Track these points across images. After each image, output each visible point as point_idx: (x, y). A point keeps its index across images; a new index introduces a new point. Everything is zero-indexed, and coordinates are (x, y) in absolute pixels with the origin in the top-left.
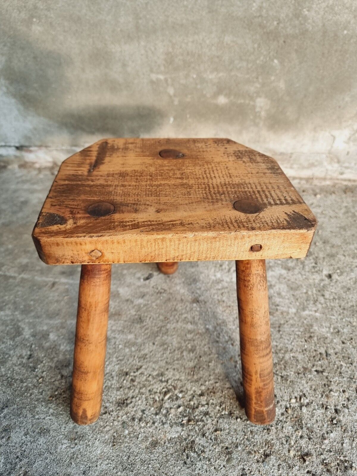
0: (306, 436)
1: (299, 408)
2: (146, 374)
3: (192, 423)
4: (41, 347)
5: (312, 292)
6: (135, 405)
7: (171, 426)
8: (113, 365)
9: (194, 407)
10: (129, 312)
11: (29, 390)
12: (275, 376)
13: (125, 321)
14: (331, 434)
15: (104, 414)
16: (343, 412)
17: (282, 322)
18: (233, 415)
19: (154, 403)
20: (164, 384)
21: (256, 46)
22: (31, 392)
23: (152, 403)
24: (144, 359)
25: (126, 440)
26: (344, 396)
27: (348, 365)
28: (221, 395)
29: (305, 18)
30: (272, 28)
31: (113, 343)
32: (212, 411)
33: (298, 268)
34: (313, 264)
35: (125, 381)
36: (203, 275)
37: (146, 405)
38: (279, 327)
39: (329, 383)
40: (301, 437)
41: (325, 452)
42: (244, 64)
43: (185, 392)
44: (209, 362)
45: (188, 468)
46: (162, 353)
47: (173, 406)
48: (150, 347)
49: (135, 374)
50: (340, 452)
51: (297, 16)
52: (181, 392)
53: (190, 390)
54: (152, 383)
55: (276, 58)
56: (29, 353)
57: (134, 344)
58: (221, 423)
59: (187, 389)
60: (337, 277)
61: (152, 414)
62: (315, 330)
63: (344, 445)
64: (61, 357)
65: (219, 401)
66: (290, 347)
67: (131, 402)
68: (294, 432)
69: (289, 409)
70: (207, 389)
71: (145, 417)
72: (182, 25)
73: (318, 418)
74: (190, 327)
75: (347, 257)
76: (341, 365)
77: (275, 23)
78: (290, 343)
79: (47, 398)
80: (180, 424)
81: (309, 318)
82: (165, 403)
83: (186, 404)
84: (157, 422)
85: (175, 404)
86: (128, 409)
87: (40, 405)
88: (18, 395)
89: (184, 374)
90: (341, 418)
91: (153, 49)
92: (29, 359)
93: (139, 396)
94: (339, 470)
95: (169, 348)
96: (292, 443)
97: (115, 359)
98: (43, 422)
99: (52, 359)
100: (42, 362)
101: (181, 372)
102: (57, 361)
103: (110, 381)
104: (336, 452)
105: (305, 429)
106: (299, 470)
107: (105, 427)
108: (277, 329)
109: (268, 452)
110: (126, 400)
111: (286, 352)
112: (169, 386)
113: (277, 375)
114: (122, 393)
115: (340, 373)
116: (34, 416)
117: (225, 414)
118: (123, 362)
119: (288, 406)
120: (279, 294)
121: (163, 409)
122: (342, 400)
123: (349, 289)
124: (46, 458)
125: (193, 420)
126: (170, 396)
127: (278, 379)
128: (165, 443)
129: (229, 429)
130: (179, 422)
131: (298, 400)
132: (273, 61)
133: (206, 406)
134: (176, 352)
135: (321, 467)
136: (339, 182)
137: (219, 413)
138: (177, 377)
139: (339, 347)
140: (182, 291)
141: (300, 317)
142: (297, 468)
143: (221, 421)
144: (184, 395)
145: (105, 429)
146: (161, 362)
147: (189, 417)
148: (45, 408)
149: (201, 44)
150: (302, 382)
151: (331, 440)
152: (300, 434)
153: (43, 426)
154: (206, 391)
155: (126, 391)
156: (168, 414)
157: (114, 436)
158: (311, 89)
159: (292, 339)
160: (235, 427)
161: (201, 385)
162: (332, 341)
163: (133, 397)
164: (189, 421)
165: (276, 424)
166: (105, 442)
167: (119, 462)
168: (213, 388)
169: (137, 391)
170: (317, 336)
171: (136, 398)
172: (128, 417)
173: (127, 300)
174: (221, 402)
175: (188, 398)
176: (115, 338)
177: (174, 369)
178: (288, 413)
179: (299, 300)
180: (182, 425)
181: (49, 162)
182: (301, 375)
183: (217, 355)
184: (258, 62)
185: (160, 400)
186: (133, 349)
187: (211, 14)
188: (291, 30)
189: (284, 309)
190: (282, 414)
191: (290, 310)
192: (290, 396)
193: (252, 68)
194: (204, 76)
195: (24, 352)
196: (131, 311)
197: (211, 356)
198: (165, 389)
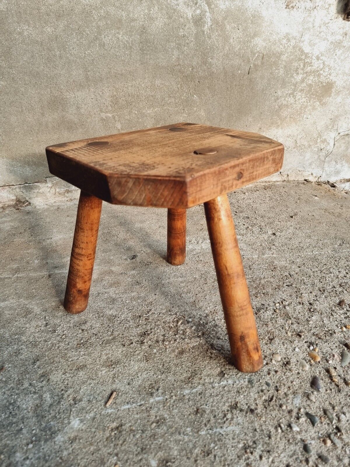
0: (295, 323)
1: (283, 308)
2: (156, 313)
5: (265, 244)
7: (191, 339)
8: (126, 314)
9: (204, 324)
10: (126, 280)
13: (125, 286)
14: (313, 318)
16: (316, 303)
17: (251, 264)
19: (170, 329)
20: (174, 316)
21: (179, 86)
22: (57, 346)
23: (168, 329)
24: (151, 305)
25: (157, 355)
26: (312, 295)
27: (308, 278)
29: (210, 64)
30: (189, 72)
31: (120, 301)
32: (219, 323)
33: (249, 233)
34: (259, 230)
35: (140, 321)
37: (165, 331)
38: (250, 267)
39: (299, 290)
40: (292, 324)
41: (313, 329)
42: (173, 100)
43: (193, 317)
44: (205, 297)
45: (215, 360)
46: (164, 298)
47: (187, 327)
48: (153, 297)
49: (147, 315)
50: (324, 326)
51: (205, 63)
52: (190, 318)
53: (197, 316)
54: (163, 317)
55: (195, 94)
56: (45, 323)
57: (139, 298)
59: (194, 315)
60: (279, 234)
61: (172, 335)
62: (277, 264)
63: (325, 322)
65: (222, 317)
66: (262, 277)
67: (151, 332)
68: (285, 322)
70: (210, 312)
71: (167, 339)
72: (122, 75)
73: (300, 311)
74: (180, 279)
75: (282, 222)
76: (303, 279)
77: (190, 69)
78: (261, 274)
79: (75, 346)
81: (270, 258)
82: (179, 327)
83: (197, 324)
84: (177, 339)
86: (151, 336)
87: (70, 352)
88: (46, 350)
89: (188, 307)
90: (316, 307)
91: (101, 93)
92: (46, 326)
93: (157, 327)
94: (327, 336)
95: (169, 294)
96: (287, 328)
97: (126, 310)
98: (77, 361)
100: (60, 325)
101: (185, 306)
103: (127, 324)
104: (320, 327)
105: (292, 319)
106: (299, 342)
107: (135, 352)
109: (271, 337)
111: (260, 279)
112: (178, 316)
113: (260, 293)
114: (141, 329)
115: (304, 283)
116: (67, 360)
118: (134, 310)
119: (275, 308)
121: (179, 331)
122: (312, 298)
123: (291, 239)
124: (90, 384)
125: (206, 332)
126: (182, 322)
127: (261, 295)
128: (190, 350)
130: (196, 336)
131: (281, 304)
132: (193, 96)
133: (213, 321)
135: (314, 337)
136: (259, 184)
137: (225, 324)
138: (183, 309)
139: (298, 270)
141: (263, 259)
142: (297, 341)
144: (193, 319)
145: (136, 353)
146: (166, 304)
147: (203, 331)
148: (76, 352)
149: (138, 87)
150: (280, 293)
151: (314, 321)
152: (290, 322)
153: (79, 364)
155: (144, 326)
156: (185, 333)
157: (145, 356)
158: (224, 114)
159: (262, 272)
161: (204, 310)
162: (291, 268)
163: (151, 329)
165: (271, 321)
166: (140, 361)
167: (156, 370)
168: (215, 310)
169: (153, 325)
170: (280, 267)
171: (154, 329)
172: (153, 341)
173: (122, 274)
175: (197, 320)
176: (120, 297)
177: (179, 306)
178: (277, 312)
179: (257, 250)
180: (199, 337)
182: (277, 290)
183: (209, 291)
184: (182, 98)
185: (174, 327)
186: (139, 301)
187: (143, 66)
188: (202, 73)
189: (249, 257)
190: (273, 314)
191: (254, 256)
192: (274, 302)
193: (179, 102)
194: (144, 111)
195: (40, 323)
196: (128, 279)
197: (205, 292)
198: (176, 319)
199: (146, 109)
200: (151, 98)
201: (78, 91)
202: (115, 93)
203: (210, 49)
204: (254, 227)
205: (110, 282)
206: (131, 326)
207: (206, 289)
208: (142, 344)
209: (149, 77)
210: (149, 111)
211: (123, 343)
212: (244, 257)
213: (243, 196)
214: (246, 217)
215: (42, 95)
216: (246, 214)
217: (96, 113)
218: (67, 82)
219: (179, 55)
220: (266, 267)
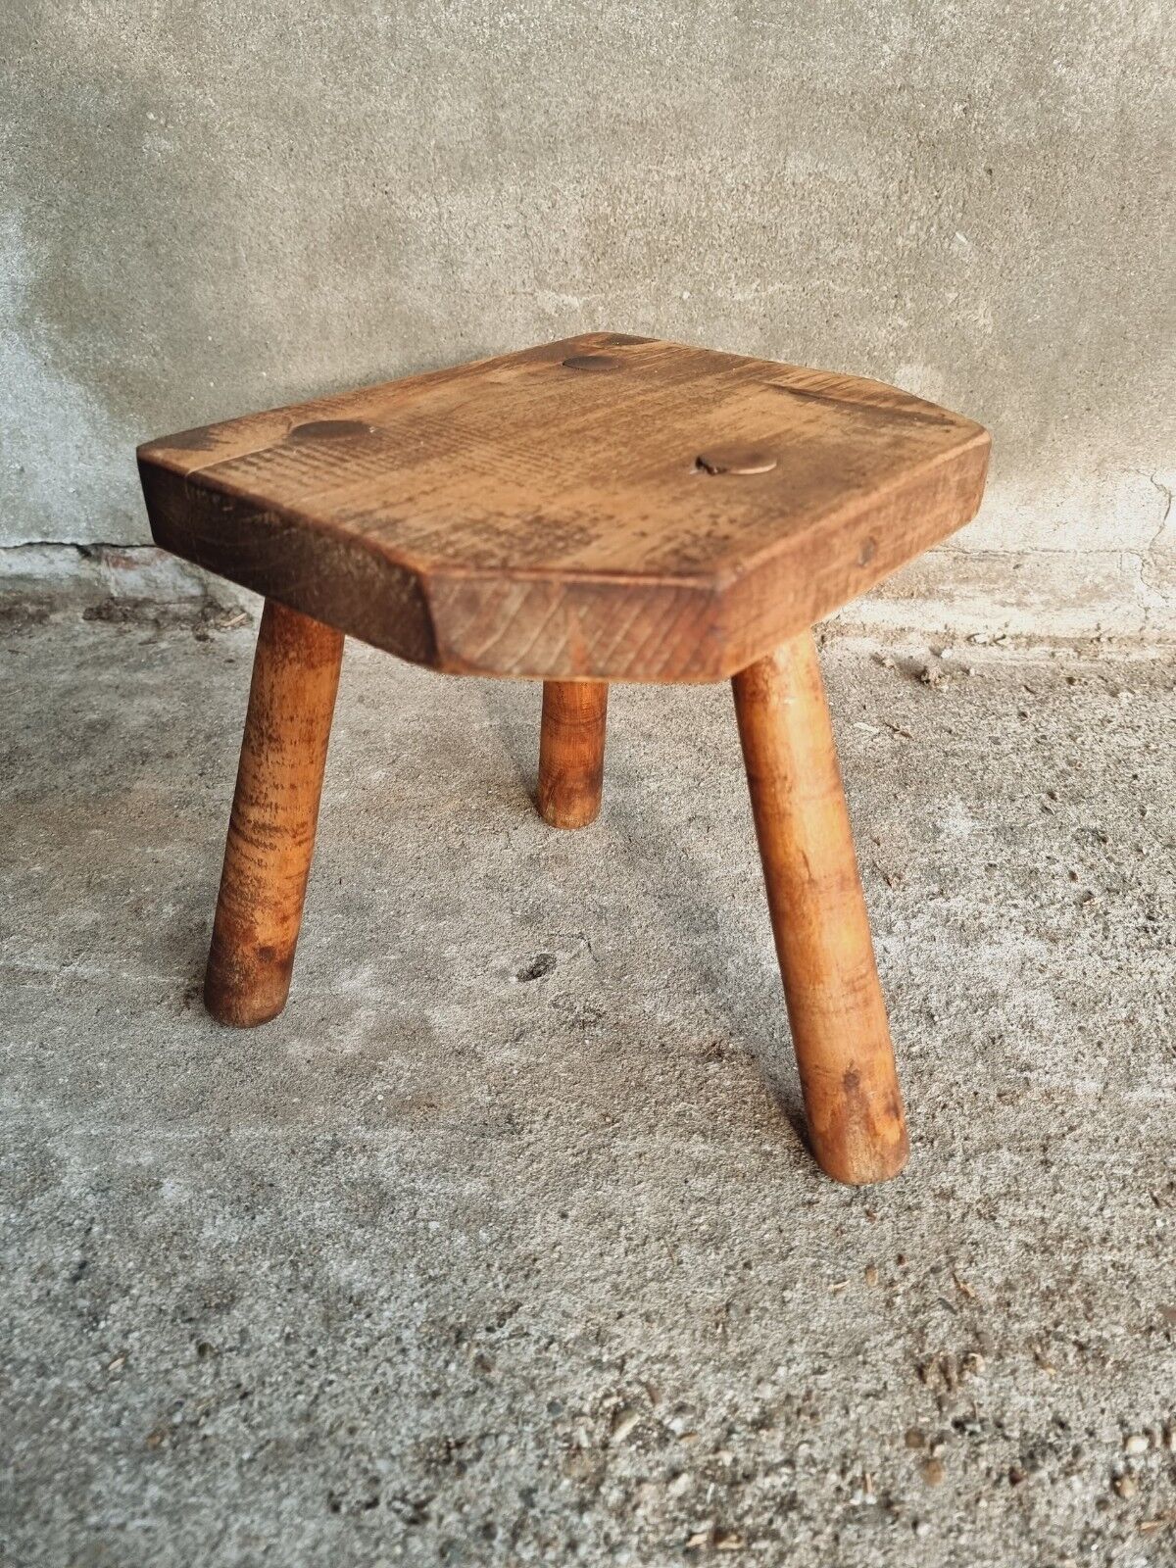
1: (1165, 1475)
2: (534, 1332)
3: (731, 1543)
4: (127, 1231)
5: (1153, 1017)
6: (494, 1468)
7: (646, 1560)
8: (405, 1299)
9: (734, 1475)
10: (466, 1096)
11: (70, 1407)
12: (1055, 1344)
13: (454, 1128)
17: (1053, 1130)
18: (897, 1508)
19: (570, 1458)
20: (610, 1376)
21: (893, 187)
22: (75, 1411)
23: (561, 1457)
24: (527, 1276)
28: (842, 1423)
29: (1059, 88)
30: (946, 125)
31: (405, 1214)
32: (809, 1493)
33: (1085, 934)
34: (1142, 920)
35: (452, 1368)
37: (541, 1467)
38: (1045, 1149)
42: (855, 249)
43: (694, 1408)
44: (784, 1289)
46: (596, 1250)
47: (651, 1469)
48: (550, 1228)
49: (493, 1337)
51: (1031, 82)
52: (681, 1409)
53: (715, 1404)
54: (558, 1373)
55: (960, 228)
56: (77, 1256)
57: (488, 1216)
58: (851, 1544)
59: (701, 1399)
61: (565, 1506)
64: (202, 1270)
65: (836, 1451)
66: (1097, 1227)
67: (478, 1456)
69: (1127, 1482)
70: (782, 1396)
71: (537, 1521)
72: (642, 126)
77: (958, 108)
78: (1094, 1209)
79: (141, 1440)
80: (679, 1550)
81: (1157, 1115)
82: (615, 1457)
83: (701, 1461)
84: (583, 1540)
85: (658, 1464)
86: (470, 1483)
87: (110, 1471)
88: (24, 1424)
89: (686, 1336)
91: (545, 206)
92: (76, 1279)
93: (511, 1428)
95: (623, 1231)
97: (413, 1278)
98: (116, 1541)
99: (165, 1280)
100: (126, 1292)
101: (675, 1324)
102: (188, 1288)
103: (393, 1365)
108: (1038, 1156)
110: (459, 1445)
111: (1084, 1245)
112: (629, 1384)
113: (1061, 1338)
114: (441, 1414)
116: (81, 1517)
117: (864, 1506)
118: (445, 1288)
119: (1120, 1467)
120: (1028, 1026)
121: (608, 1483)
125: (734, 1531)
126: (636, 1428)
127: (1065, 1355)
130: (680, 1543)
131: (1158, 1443)
132: (952, 239)
133: (785, 1470)
134: (654, 1246)
137: (838, 1501)
138: (662, 1348)
140: (663, 1017)
141: (1120, 1110)
143: (849, 1533)
144: (691, 1424)
146: (596, 1286)
147: (718, 1521)
148: (130, 1481)
149: (707, 187)
150: (1165, 1366)
154: (779, 1408)
155: (458, 1407)
156: (629, 1507)
158: (1084, 330)
159: (1100, 1195)
161: (759, 1381)
163: (483, 1436)
164: (718, 1535)
165: (1082, 1548)
168: (809, 1393)
169: (501, 1407)
171: (497, 1436)
172: (466, 1522)
173: (461, 1052)
174: (845, 1456)
175: (709, 1437)
176: (412, 1192)
177: (647, 1317)
178: (1125, 1499)
179: (1106, 1046)
180: (692, 1555)
181: (192, 599)
182: (1157, 1338)
183: (810, 1261)
184: (900, 241)
185: (594, 1446)
186: (483, 1235)
187: (739, 86)
188: (1009, 129)
189: (1056, 1081)
190: (1102, 1504)
191: (1078, 1083)
192: (1123, 1424)
193: (879, 261)
194: (719, 293)
195: (59, 1255)
196: (476, 1092)
197: (790, 1262)
198: (614, 1400)
199: (732, 283)
200: (760, 238)
201: (453, 190)
202: (605, 208)
203: (1070, 17)
204: (1118, 901)
205: (401, 1089)
207: (801, 1238)
208: (413, 1521)
209: (759, 142)
210: (743, 292)
211: (338, 1488)
212: (1032, 1076)
213: (1103, 705)
214: (1094, 832)
215: (312, 201)
216: (1094, 816)
217: (520, 289)
218: (413, 151)
219: (912, 41)
220: (1129, 1172)
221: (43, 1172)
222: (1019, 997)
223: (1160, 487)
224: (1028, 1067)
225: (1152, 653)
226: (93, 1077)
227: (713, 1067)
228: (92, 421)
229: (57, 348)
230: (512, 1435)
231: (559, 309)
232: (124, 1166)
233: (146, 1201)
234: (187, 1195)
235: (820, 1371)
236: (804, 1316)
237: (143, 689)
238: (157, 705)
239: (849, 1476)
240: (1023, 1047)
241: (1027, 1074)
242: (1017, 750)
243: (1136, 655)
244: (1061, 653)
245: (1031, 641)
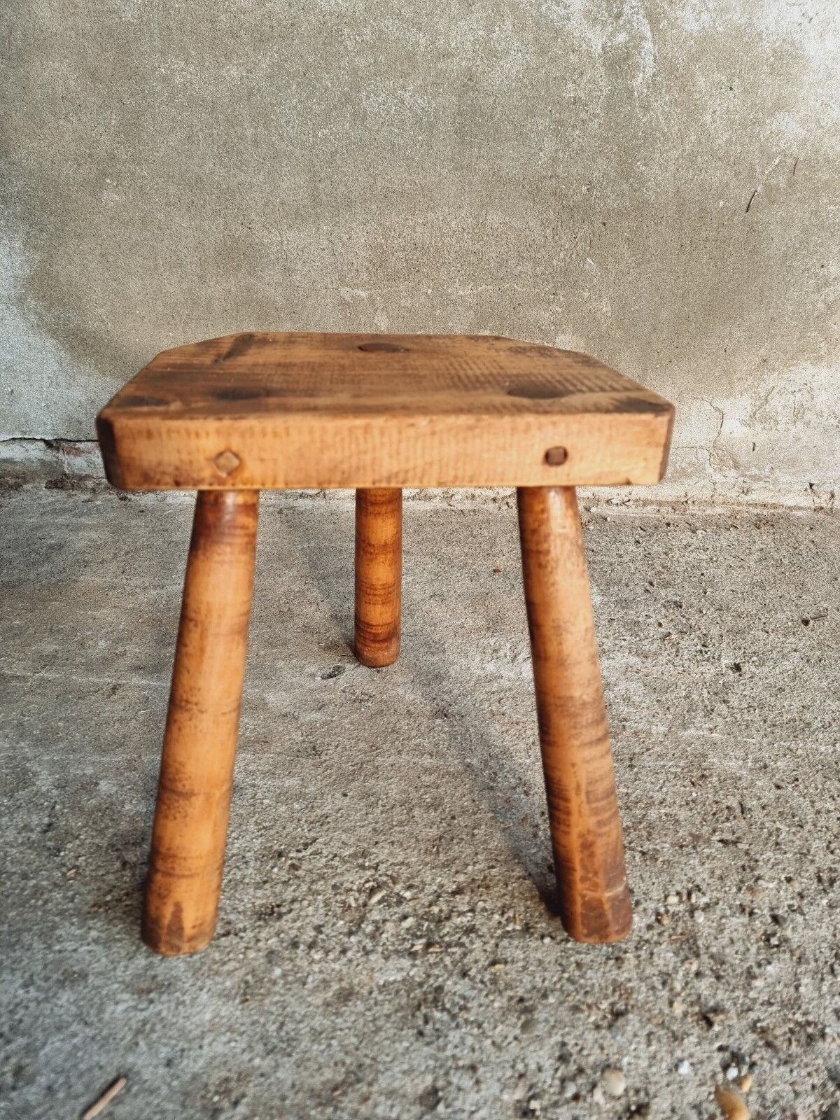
0: (708, 972)
1: (687, 914)
2: (325, 853)
3: (436, 949)
4: (77, 808)
5: (700, 695)
6: (299, 916)
7: (387, 958)
8: (248, 838)
9: (440, 917)
10: (288, 737)
11: (42, 894)
12: (629, 852)
13: (280, 753)
14: (769, 968)
15: (224, 935)
16: (792, 921)
17: (637, 750)
18: (532, 930)
19: (344, 911)
20: (369, 873)
21: (549, 231)
22: (45, 896)
23: (339, 911)
24: (322, 825)
25: (276, 989)
26: (791, 889)
27: (794, 829)
28: (503, 891)
29: (641, 178)
30: (578, 198)
31: (249, 796)
32: (482, 924)
33: (665, 654)
34: (699, 647)
35: (276, 870)
36: (457, 667)
37: (327, 915)
38: (631, 759)
39: (752, 863)
40: (698, 974)
41: (757, 1007)
42: (528, 267)
43: (418, 887)
44: (474, 828)
45: (428, 1044)
46: (364, 812)
47: (391, 916)
48: (337, 802)
49: (300, 855)
50: (793, 1004)
51: (625, 175)
52: (410, 887)
53: (430, 885)
54: (339, 871)
55: (589, 255)
56: (46, 820)
57: (300, 796)
58: (505, 948)
59: (422, 882)
60: (753, 669)
61: (340, 933)
62: (713, 764)
63: (802, 989)
64: (124, 826)
65: (499, 905)
66: (658, 797)
67: (290, 911)
68: (679, 964)
69: (665, 916)
70: (470, 880)
71: (323, 941)
72: (402, 194)
73: (735, 935)
74: (427, 761)
75: (772, 635)
76: (778, 829)
77: (584, 189)
78: (657, 788)
79: (86, 909)
80: (406, 953)
81: (698, 743)
82: (371, 910)
83: (421, 912)
84: (350, 949)
85: (396, 913)
86: (283, 923)
87: (67, 924)
88: (14, 903)
89: (415, 852)
90: (788, 933)
91: (345, 238)
92: (45, 832)
93: (310, 898)
94: (794, 1043)
95: (380, 802)
96: (678, 986)
97: (252, 827)
98: (71, 957)
99: (101, 832)
100: (77, 837)
101: (409, 847)
102: (115, 835)
103: (240, 870)
104: (783, 1005)
105: (705, 958)
106: (699, 1044)
107: (224, 963)
108: (627, 763)
109: (621, 1006)
111: (649, 805)
112: (380, 876)
113: (633, 849)
114: (268, 893)
115: (777, 844)
116: (49, 947)
117: (514, 930)
118: (272, 832)
119: (662, 910)
120: (627, 699)
121: (366, 922)
122: (786, 897)
123: (781, 690)
124: (74, 1035)
125: (438, 943)
126: (383, 897)
127: (634, 857)
128: (371, 993)
129: (524, 959)
130: (406, 950)
131: (685, 898)
132: (584, 262)
133: (469, 914)
134: (398, 809)
135: (751, 1037)
136: (744, 508)
137: (498, 928)
138: (400, 858)
139: (770, 795)
140: (409, 697)
141: (677, 742)
142: (693, 1039)
143: (505, 942)
144: (416, 894)
145: (226, 968)
146: (363, 830)
147: (429, 939)
148: (79, 929)
149: (441, 229)
150: (691, 862)
151: (770, 980)
152: (694, 968)
153: (72, 966)
154: (468, 885)
155: (279, 888)
156: (378, 934)
157: (246, 982)
158: (664, 315)
159: (661, 781)
160: (539, 956)
161: (457, 872)
162: (752, 784)
163: (293, 901)
164: (429, 945)
165: (637, 948)
166: (226, 996)
167: (257, 1037)
168: (485, 877)
169: (304, 888)
170: (719, 775)
171: (301, 901)
172: (282, 941)
173: (285, 716)
174: (504, 907)
175: (426, 901)
176: (254, 786)
177: (393, 843)
178: (663, 925)
179: (672, 709)
180: (413, 955)
182: (688, 849)
183: (491, 815)
184: (555, 262)
185: (359, 906)
186: (296, 806)
187: (458, 174)
188: (614, 201)
189: (641, 726)
190: (650, 927)
191: (654, 727)
192: (665, 890)
193: (543, 274)
194: (450, 291)
195: (35, 820)
196: (294, 735)
197: (478, 816)
198: (371, 884)
199: (457, 285)
200: (473, 258)
201: (290, 227)
202: (381, 240)
203: (645, 138)
204: (686, 637)
206: (246, 881)
207: (485, 804)
209: (471, 204)
210: (463, 290)
212: (627, 724)
213: (686, 537)
214: (675, 602)
215: (204, 232)
216: (676, 594)
217: (330, 286)
218: (266, 205)
219: (556, 151)
220: (679, 770)
221: (24, 778)
222: (622, 686)
223: (716, 409)
224: (625, 720)
225: (719, 510)
226: (55, 731)
227: (439, 721)
228: (60, 362)
229: (40, 316)
230: (310, 901)
231: (353, 298)
232: (75, 775)
233: (90, 792)
234: (115, 789)
235: (493, 867)
236: (485, 841)
237: (84, 527)
238: (94, 535)
239: (506, 916)
240: (624, 710)
241: (624, 723)
242: (632, 561)
243: (709, 511)
244: (663, 510)
245: (646, 503)
